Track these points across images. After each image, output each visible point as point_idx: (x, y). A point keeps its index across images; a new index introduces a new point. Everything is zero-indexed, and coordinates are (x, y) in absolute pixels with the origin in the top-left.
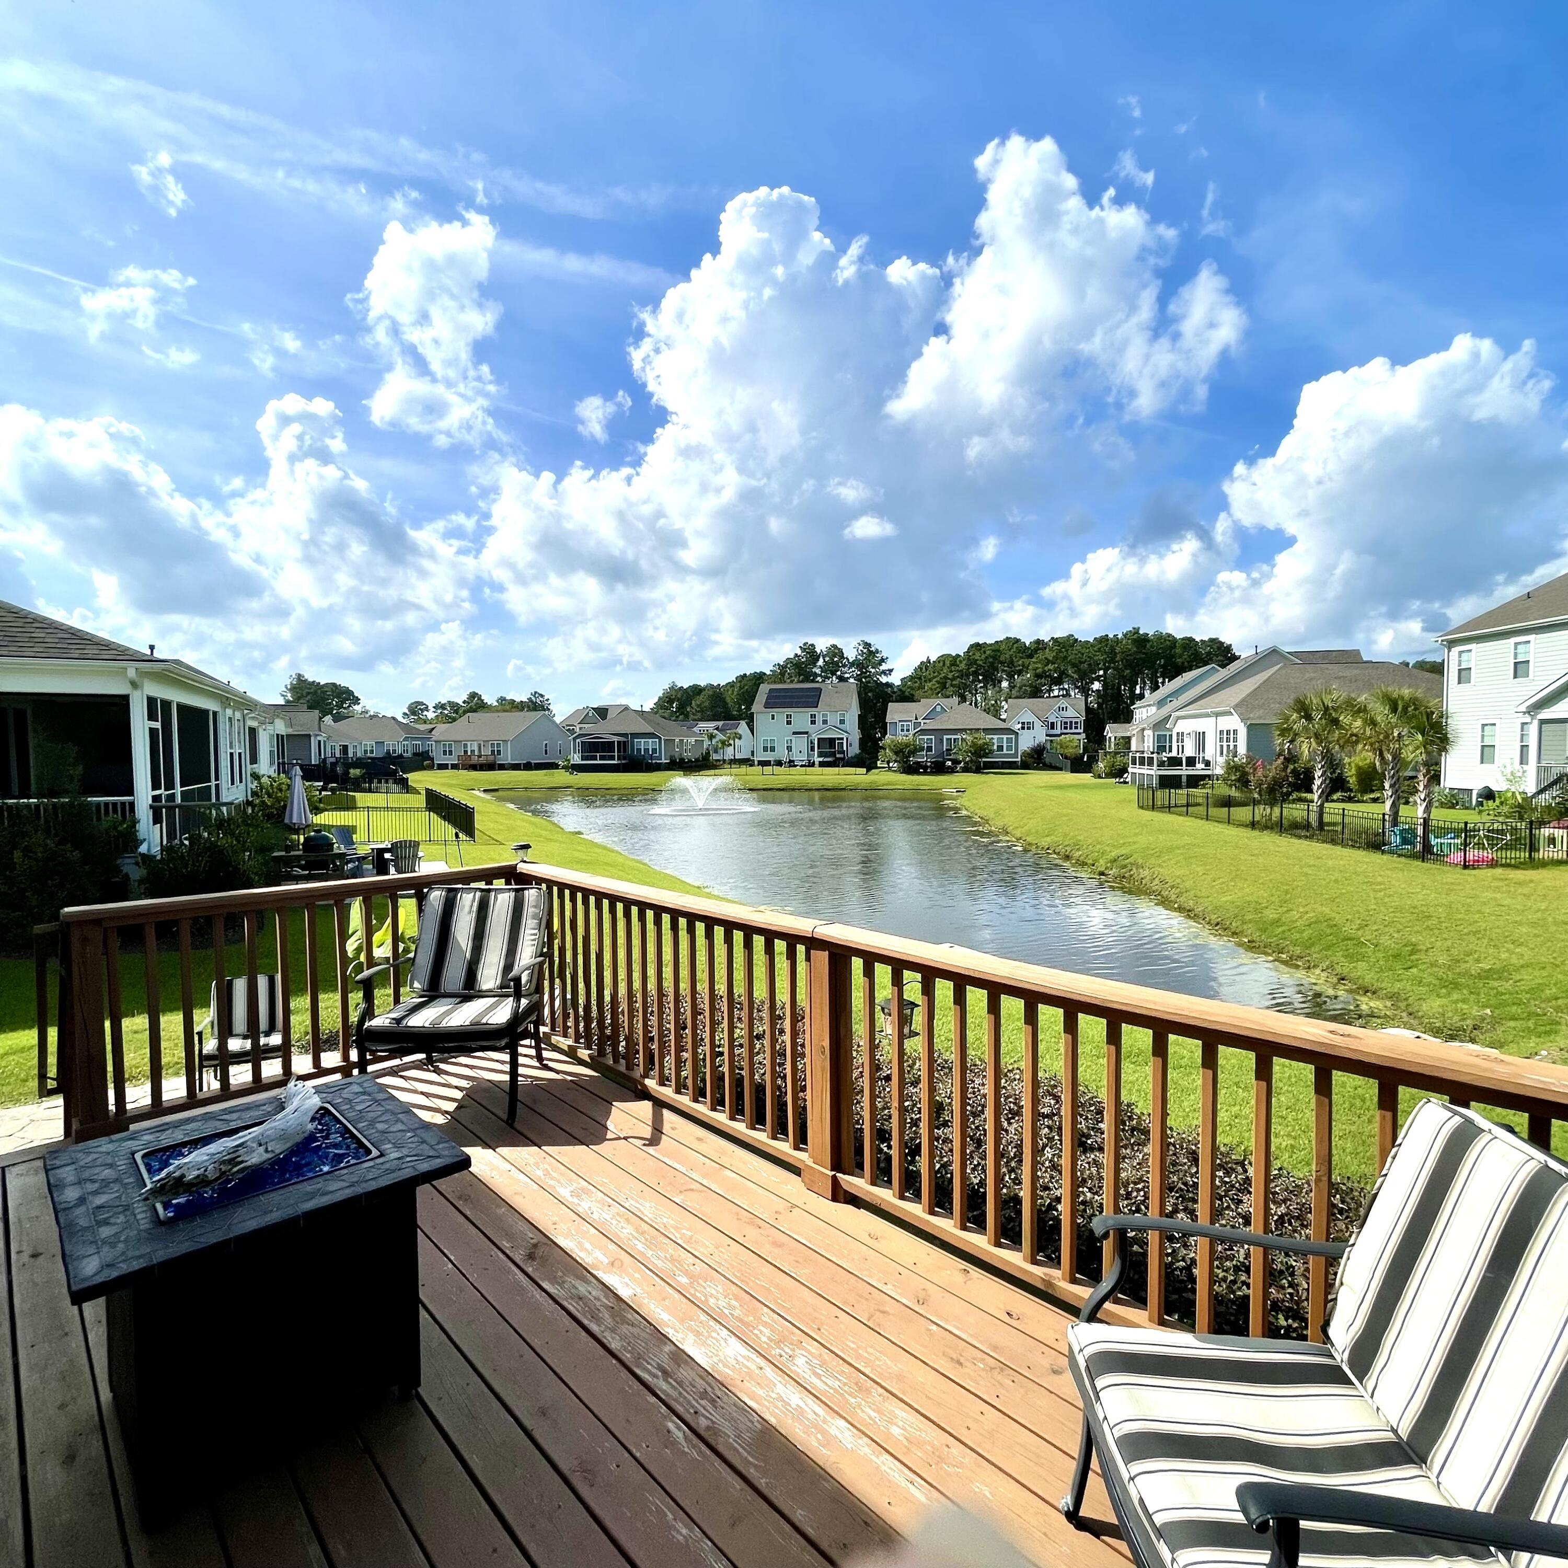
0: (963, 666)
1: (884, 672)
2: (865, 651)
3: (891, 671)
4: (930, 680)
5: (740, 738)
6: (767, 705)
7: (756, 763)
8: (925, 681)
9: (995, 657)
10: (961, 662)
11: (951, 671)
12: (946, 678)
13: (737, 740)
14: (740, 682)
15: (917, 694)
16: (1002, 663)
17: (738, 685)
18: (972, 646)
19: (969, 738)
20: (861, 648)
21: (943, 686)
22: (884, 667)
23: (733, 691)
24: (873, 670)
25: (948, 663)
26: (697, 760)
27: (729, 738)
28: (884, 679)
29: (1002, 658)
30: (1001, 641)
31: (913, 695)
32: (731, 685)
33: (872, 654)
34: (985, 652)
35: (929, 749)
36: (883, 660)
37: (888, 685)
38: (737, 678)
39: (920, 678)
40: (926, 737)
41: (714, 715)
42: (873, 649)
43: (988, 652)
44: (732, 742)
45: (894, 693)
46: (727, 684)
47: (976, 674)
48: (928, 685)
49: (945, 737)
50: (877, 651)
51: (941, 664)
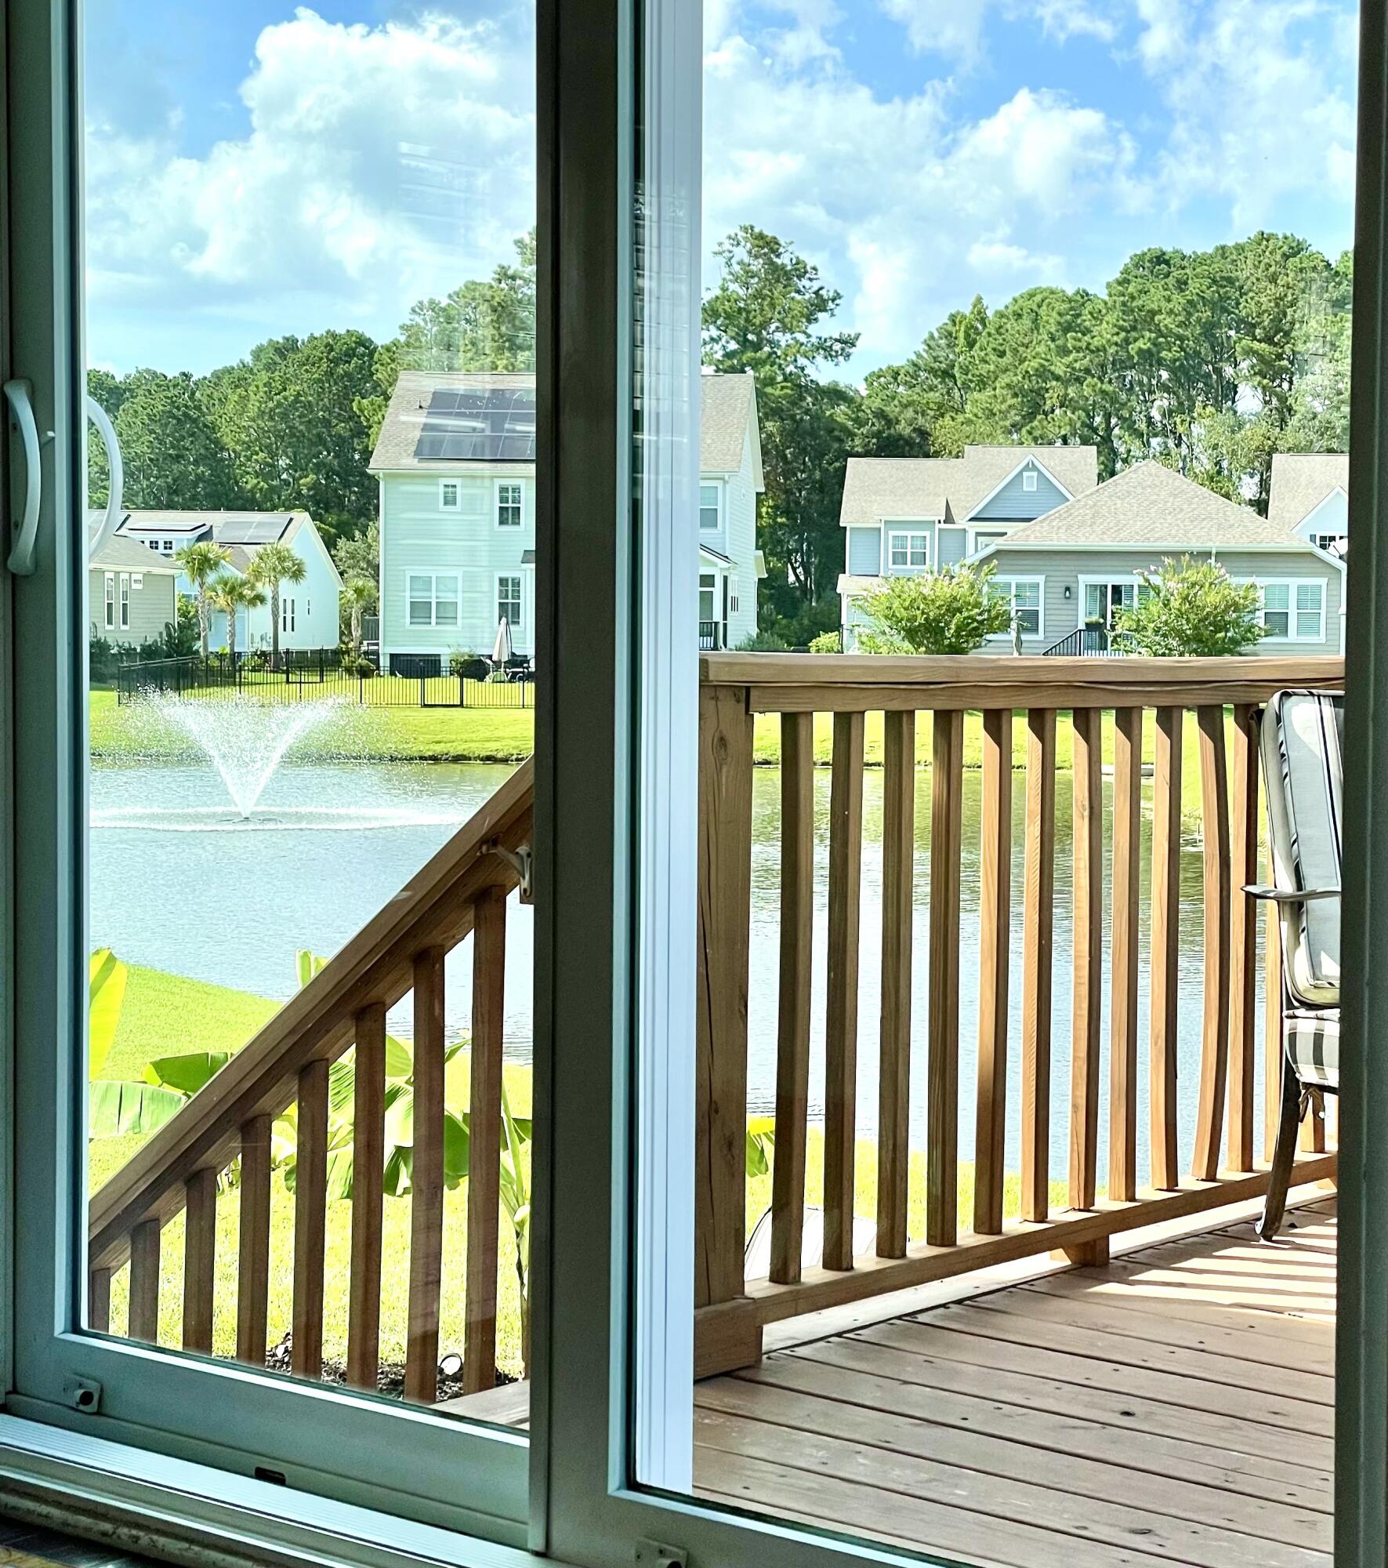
0: (1104, 333)
1: (824, 348)
2: (757, 265)
3: (849, 342)
4: (983, 383)
5: (297, 574)
6: (429, 448)
7: (385, 662)
8: (966, 387)
9: (1220, 306)
10: (1096, 317)
11: (1064, 351)
12: (1043, 373)
13: (285, 583)
14: (270, 367)
15: (944, 430)
16: (1248, 327)
17: (264, 376)
18: (1139, 261)
19: (1172, 585)
20: (741, 253)
21: (1034, 407)
22: (825, 327)
23: (244, 399)
24: (783, 339)
25: (1051, 320)
26: (149, 652)
27: (258, 575)
28: (822, 372)
29: (1247, 308)
30: (1240, 248)
31: (923, 434)
32: (238, 378)
33: (784, 276)
34: (1182, 285)
35: (1030, 621)
36: (821, 304)
37: (836, 395)
38: (257, 354)
39: (947, 374)
40: (1014, 579)
41: (173, 491)
42: (785, 260)
43: (1194, 286)
44: (264, 588)
45: (860, 423)
46: (218, 376)
47: (1150, 358)
48: (978, 400)
49: (1084, 579)
50: (800, 270)
51: (1027, 322)
